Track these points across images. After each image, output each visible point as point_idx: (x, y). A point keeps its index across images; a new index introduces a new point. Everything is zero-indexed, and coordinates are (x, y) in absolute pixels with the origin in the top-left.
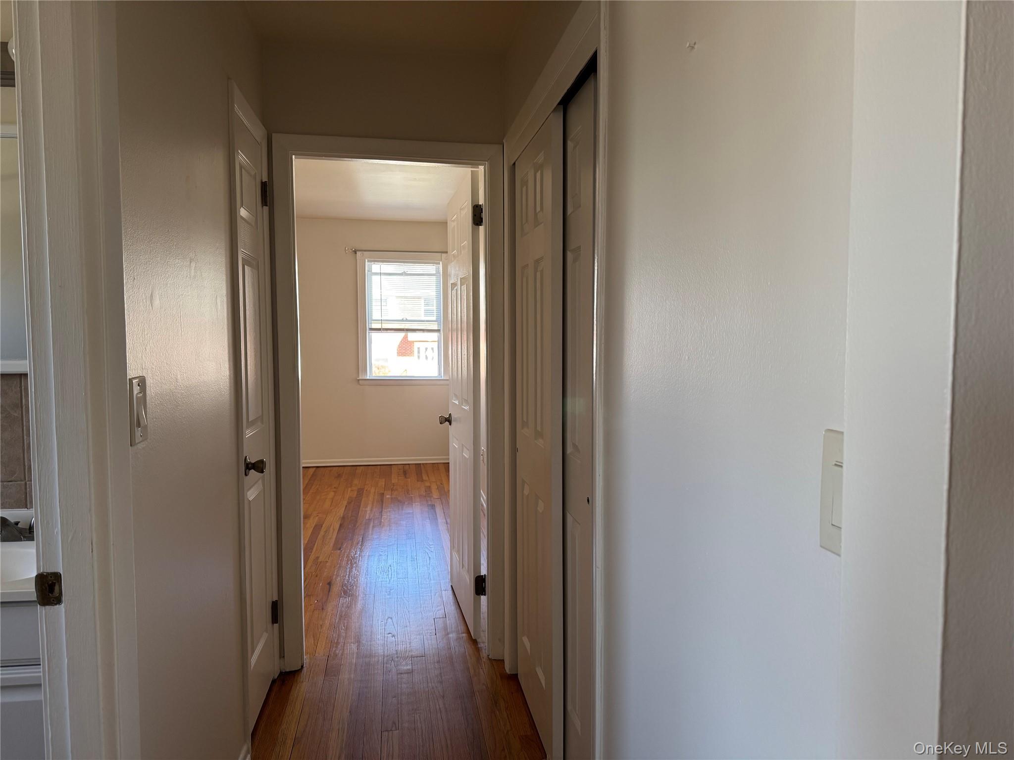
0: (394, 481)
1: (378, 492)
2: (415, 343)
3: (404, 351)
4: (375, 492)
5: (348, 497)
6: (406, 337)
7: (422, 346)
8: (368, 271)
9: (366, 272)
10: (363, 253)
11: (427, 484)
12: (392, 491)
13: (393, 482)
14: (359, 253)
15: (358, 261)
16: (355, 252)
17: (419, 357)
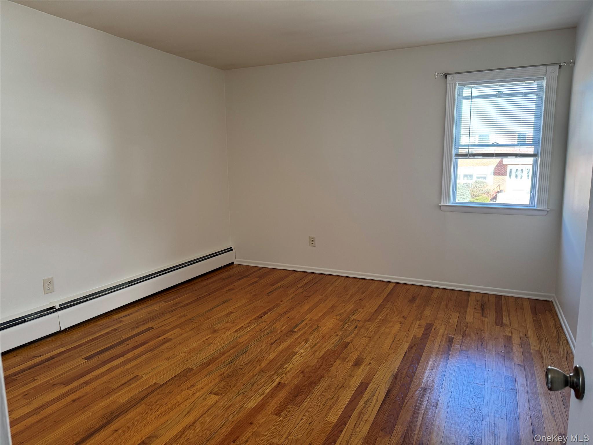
0: (469, 318)
1: (447, 334)
2: (508, 166)
3: (499, 172)
4: (444, 334)
5: (412, 336)
6: (501, 162)
7: (514, 168)
8: (459, 95)
9: (456, 96)
10: (453, 77)
11: (508, 333)
12: (463, 336)
13: (467, 321)
14: (449, 77)
15: (448, 85)
16: (446, 76)
17: (510, 176)
